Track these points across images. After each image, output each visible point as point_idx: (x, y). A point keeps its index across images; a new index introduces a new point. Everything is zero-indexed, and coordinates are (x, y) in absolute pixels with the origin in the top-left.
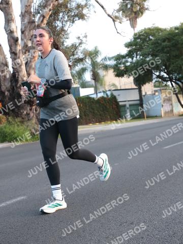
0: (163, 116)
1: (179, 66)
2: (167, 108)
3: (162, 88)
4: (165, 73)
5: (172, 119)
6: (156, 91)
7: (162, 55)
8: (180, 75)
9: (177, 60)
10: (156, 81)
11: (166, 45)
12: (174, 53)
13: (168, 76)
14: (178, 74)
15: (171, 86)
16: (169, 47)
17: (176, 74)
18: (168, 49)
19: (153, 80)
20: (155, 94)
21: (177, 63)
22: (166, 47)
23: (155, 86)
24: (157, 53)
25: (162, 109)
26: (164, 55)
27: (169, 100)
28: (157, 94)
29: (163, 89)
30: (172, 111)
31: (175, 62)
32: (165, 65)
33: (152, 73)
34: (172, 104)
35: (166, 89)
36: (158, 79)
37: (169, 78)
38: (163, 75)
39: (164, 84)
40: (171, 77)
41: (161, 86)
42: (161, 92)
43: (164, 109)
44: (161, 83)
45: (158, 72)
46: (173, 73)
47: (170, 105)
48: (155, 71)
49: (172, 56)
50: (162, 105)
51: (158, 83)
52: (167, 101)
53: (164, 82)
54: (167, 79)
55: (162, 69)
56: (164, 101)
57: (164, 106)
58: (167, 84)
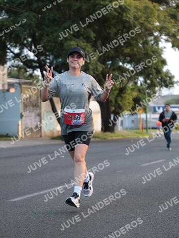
2: (30, 121)
3: (23, 81)
5: (41, 143)
6: (11, 85)
8: (60, 60)
9: (56, 28)
12: (51, 15)
13: (36, 59)
14: (56, 57)
15: (41, 78)
17: (51, 57)
19: (6, 62)
20: (8, 90)
23: (10, 75)
25: (20, 122)
26: (32, 14)
27: (36, 106)
28: (12, 90)
29: (25, 83)
31: (52, 33)
32: (33, 36)
33: (6, 48)
34: (39, 115)
35: (31, 84)
37: (39, 61)
39: (28, 73)
40: (43, 60)
41: (22, 77)
42: (21, 87)
43: (23, 122)
44: (23, 70)
45: (18, 48)
46: (47, 53)
47: (36, 116)
48: (12, 44)
49: (46, 20)
50: (21, 114)
51: (16, 69)
52: (31, 108)
53: (28, 70)
54: (34, 64)
55: (25, 42)
56: (25, 106)
57: (24, 117)
58: (33, 74)
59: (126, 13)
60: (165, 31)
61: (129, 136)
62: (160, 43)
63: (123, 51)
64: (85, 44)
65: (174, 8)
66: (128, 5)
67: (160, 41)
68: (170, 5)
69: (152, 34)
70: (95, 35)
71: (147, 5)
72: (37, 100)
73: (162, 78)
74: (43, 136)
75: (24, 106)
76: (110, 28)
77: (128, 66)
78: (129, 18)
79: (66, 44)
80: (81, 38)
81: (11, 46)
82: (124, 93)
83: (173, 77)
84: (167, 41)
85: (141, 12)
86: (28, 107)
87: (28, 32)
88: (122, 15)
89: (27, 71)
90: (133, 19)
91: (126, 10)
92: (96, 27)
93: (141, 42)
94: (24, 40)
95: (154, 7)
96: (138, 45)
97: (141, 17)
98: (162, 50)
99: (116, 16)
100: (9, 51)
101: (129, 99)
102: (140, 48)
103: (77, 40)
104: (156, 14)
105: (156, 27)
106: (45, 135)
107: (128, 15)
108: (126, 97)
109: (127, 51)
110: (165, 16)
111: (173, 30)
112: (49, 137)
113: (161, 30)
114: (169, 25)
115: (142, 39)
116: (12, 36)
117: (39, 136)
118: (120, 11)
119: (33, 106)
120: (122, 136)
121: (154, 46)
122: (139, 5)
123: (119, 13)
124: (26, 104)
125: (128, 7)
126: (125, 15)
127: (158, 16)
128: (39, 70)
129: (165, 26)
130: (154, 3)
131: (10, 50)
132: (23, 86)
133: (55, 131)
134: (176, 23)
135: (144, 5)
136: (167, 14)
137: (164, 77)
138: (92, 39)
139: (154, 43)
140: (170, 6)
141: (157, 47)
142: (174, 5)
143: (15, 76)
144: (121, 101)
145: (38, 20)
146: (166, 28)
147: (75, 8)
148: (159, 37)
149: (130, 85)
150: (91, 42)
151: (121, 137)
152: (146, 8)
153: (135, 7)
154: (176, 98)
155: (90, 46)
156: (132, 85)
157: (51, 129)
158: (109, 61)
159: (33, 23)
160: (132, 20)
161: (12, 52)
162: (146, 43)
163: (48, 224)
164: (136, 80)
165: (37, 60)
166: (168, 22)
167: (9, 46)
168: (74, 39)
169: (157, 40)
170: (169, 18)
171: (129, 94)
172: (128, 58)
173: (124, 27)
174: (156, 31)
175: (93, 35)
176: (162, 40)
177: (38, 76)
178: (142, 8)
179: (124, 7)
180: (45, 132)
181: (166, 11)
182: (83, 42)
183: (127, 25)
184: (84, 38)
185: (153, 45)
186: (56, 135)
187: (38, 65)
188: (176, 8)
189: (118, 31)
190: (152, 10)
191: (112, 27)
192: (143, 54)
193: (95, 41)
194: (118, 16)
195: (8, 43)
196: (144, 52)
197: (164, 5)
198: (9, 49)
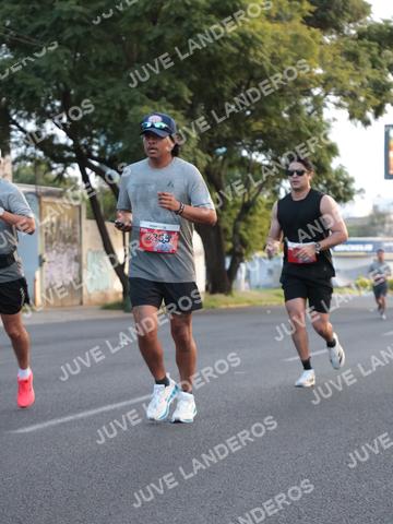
0: (38, 303)
1: (118, 106)
2: (58, 271)
3: (43, 189)
5: (82, 317)
8: (121, 145)
9: (111, 80)
10: (23, 157)
11: (72, 12)
12: (101, 53)
13: (71, 142)
14: (112, 139)
15: (80, 182)
16: (83, 24)
17: (103, 139)
18: (80, 30)
19: (6, 151)
21: (110, 92)
22: (71, 22)
23: (17, 177)
24: (34, 42)
25: (38, 274)
27: (71, 239)
29: (49, 194)
31: (103, 89)
33: (10, 121)
34: (78, 259)
35: (60, 195)
37: (76, 148)
38: (52, 137)
39: (54, 173)
40: (86, 146)
41: (41, 181)
42: (40, 202)
43: (44, 274)
44: (43, 167)
45: (33, 121)
46: (94, 132)
47: (70, 260)
48: (21, 112)
49: (92, 64)
50: (40, 257)
51: (29, 164)
52: (61, 244)
53: (55, 165)
54: (67, 154)
55: (49, 108)
56: (49, 241)
57: (45, 264)
58: (65, 175)
59: (255, 49)
60: (335, 86)
61: (261, 301)
62: (324, 110)
63: (248, 126)
64: (171, 111)
65: (353, 39)
66: (259, 33)
67: (325, 106)
68: (345, 32)
69: (307, 93)
70: (191, 94)
71: (298, 32)
72: (73, 228)
73: (329, 182)
74: (85, 302)
75: (46, 242)
76: (222, 79)
77: (260, 158)
78: (262, 59)
79: (131, 112)
80: (164, 99)
81: (20, 116)
82: (251, 214)
83: (352, 180)
84: (339, 105)
85: (285, 46)
86: (55, 243)
87: (55, 87)
88: (247, 53)
89: (51, 169)
90: (268, 60)
91: (255, 42)
92: (195, 78)
93: (287, 108)
94: (46, 105)
95: (313, 36)
96: (280, 115)
97: (286, 58)
98: (328, 126)
99: (233, 54)
100: (14, 127)
101: (261, 227)
102: (283, 120)
103: (156, 104)
104: (317, 50)
105: (317, 78)
106: (90, 300)
107: (259, 53)
108: (255, 221)
109: (258, 126)
110: (334, 55)
111: (352, 83)
112: (97, 304)
113: (328, 83)
114: (344, 74)
115: (289, 102)
116: (22, 96)
117: (77, 302)
118: (242, 44)
119: (65, 241)
120: (249, 302)
121: (313, 116)
122: (282, 33)
123: (241, 49)
124: (50, 238)
125: (259, 37)
126: (252, 52)
127: (321, 56)
128: (76, 165)
129: (334, 75)
130: (313, 29)
131: (17, 125)
132: (45, 199)
133: (110, 292)
134: (357, 70)
135: (291, 32)
136: (339, 51)
137: (334, 181)
138: (186, 102)
139: (313, 111)
140: (344, 36)
141: (318, 120)
142: (353, 32)
143: (29, 179)
144: (245, 230)
145: (75, 63)
146: (336, 79)
147: (151, 38)
148: (322, 99)
149: (265, 196)
150: (183, 109)
151: (246, 305)
152: (296, 38)
153: (273, 37)
154: (359, 223)
155: (182, 117)
156: (268, 198)
157: (102, 288)
158: (220, 147)
159: (65, 69)
160: (267, 64)
161: (22, 129)
162: (295, 110)
163: (90, 477)
164: (277, 187)
165: (73, 145)
166: (342, 68)
167: (14, 117)
168: (149, 101)
169: (318, 104)
170: (343, 59)
171: (261, 216)
172: (260, 142)
173: (251, 78)
174: (316, 86)
175: (187, 94)
176: (328, 104)
177: (76, 179)
178: (289, 39)
179: (250, 36)
180: (89, 295)
181: (337, 45)
182: (168, 108)
183: (257, 73)
184: (169, 101)
185: (310, 114)
186: (112, 299)
187: (74, 155)
188: (357, 40)
189: (239, 87)
190: (309, 43)
191: (228, 78)
192: (289, 132)
193: (192, 107)
194: (239, 55)
195: (12, 112)
196: (292, 129)
197: (332, 33)
198: (14, 123)
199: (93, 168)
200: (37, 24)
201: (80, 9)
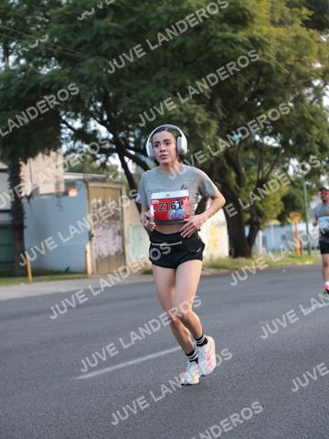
0: (90, 270)
2: (105, 244)
3: (90, 176)
4: (102, 123)
6: (70, 184)
7: (92, 60)
10: (72, 150)
11: (109, 28)
13: (111, 136)
14: (145, 132)
15: (120, 170)
16: (117, 37)
17: (137, 132)
18: (115, 43)
19: (60, 145)
20: (66, 193)
21: (142, 93)
22: (108, 36)
24: (78, 55)
25: (88, 247)
26: (101, 61)
27: (116, 217)
28: (73, 193)
29: (94, 180)
30: (121, 255)
31: (137, 91)
32: (104, 98)
33: (59, 120)
34: (121, 233)
35: (104, 180)
36: (79, 143)
37: (115, 141)
38: (95, 132)
39: (98, 162)
40: (123, 139)
41: (88, 169)
42: (87, 187)
43: (93, 246)
44: (89, 158)
46: (130, 126)
47: (115, 235)
48: (69, 113)
49: (126, 70)
50: (90, 233)
52: (107, 222)
53: (99, 156)
54: (109, 146)
55: (92, 109)
57: (94, 238)
58: (108, 164)
59: (263, 50)
64: (194, 106)
66: (265, 36)
67: (325, 94)
69: (308, 84)
70: (210, 90)
71: (299, 34)
76: (236, 77)
78: (269, 58)
81: (69, 116)
85: (288, 46)
87: (96, 91)
89: (96, 159)
90: (274, 59)
91: (262, 44)
93: (291, 98)
94: (89, 106)
95: (311, 36)
96: (287, 104)
97: (289, 56)
98: (328, 111)
100: (64, 125)
101: (274, 200)
104: (316, 48)
105: (317, 71)
107: (266, 53)
113: (326, 75)
115: (293, 93)
119: (110, 218)
121: (314, 103)
122: (285, 35)
125: (266, 40)
126: (261, 52)
127: (320, 53)
128: (116, 155)
130: (311, 30)
131: (66, 123)
132: (91, 184)
135: (292, 34)
138: (206, 98)
139: (314, 99)
141: (319, 106)
143: (77, 168)
144: (261, 202)
147: (174, 45)
148: (321, 89)
150: (204, 103)
152: (297, 38)
153: (277, 39)
155: (203, 110)
159: (104, 75)
160: (273, 61)
161: (70, 127)
162: (299, 100)
164: (286, 165)
165: (113, 138)
167: (64, 117)
168: (175, 98)
169: (318, 93)
172: (270, 128)
173: (260, 74)
174: (316, 78)
176: (327, 92)
177: (117, 167)
178: (291, 40)
179: (258, 39)
182: (190, 103)
183: (265, 70)
185: (311, 102)
187: (114, 147)
189: (251, 82)
190: (309, 42)
191: (241, 76)
192: (295, 118)
193: (211, 101)
195: (62, 113)
196: (297, 116)
197: (328, 32)
198: (64, 122)
199: (130, 157)
200: (80, 39)
201: (114, 24)
